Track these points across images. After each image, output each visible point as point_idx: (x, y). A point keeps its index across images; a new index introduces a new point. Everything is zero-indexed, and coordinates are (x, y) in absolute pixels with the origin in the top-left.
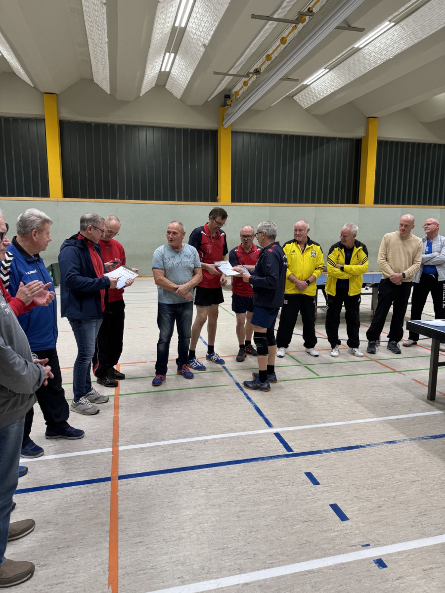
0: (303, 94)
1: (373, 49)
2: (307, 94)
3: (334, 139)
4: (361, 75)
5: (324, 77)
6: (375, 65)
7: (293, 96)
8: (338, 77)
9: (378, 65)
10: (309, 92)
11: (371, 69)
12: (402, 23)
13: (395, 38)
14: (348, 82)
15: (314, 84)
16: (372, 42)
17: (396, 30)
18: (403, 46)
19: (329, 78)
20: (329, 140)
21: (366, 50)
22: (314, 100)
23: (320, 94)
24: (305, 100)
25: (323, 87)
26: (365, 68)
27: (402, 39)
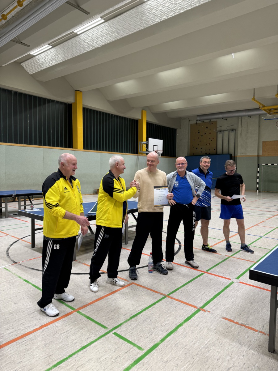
0: (30, 62)
1: (87, 37)
2: (32, 63)
3: (53, 101)
4: (77, 55)
5: (47, 51)
6: (88, 50)
7: (20, 63)
8: (59, 54)
9: (90, 50)
10: (35, 62)
11: (85, 52)
12: (110, 22)
13: (104, 32)
14: (67, 59)
15: (39, 56)
16: (87, 32)
17: (105, 26)
18: (109, 39)
19: (52, 53)
20: (49, 101)
21: (81, 37)
22: (38, 68)
23: (43, 65)
24: (30, 67)
25: (46, 60)
26: (81, 51)
27: (109, 33)
